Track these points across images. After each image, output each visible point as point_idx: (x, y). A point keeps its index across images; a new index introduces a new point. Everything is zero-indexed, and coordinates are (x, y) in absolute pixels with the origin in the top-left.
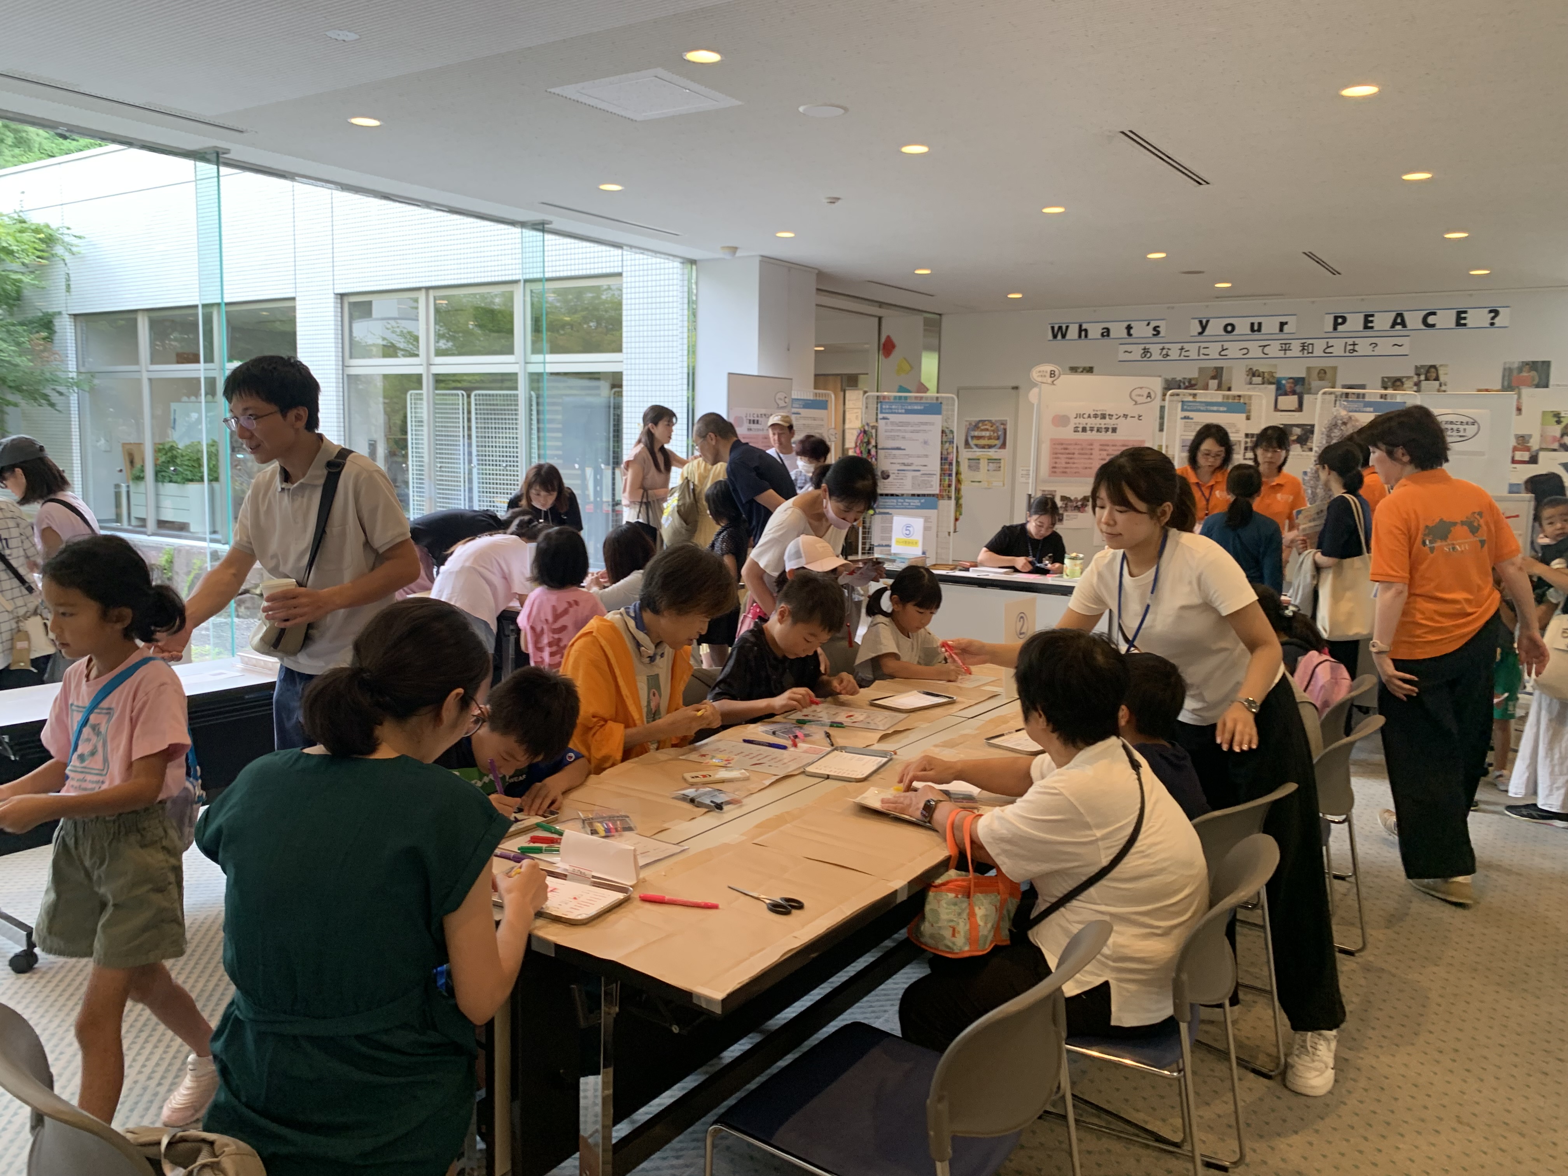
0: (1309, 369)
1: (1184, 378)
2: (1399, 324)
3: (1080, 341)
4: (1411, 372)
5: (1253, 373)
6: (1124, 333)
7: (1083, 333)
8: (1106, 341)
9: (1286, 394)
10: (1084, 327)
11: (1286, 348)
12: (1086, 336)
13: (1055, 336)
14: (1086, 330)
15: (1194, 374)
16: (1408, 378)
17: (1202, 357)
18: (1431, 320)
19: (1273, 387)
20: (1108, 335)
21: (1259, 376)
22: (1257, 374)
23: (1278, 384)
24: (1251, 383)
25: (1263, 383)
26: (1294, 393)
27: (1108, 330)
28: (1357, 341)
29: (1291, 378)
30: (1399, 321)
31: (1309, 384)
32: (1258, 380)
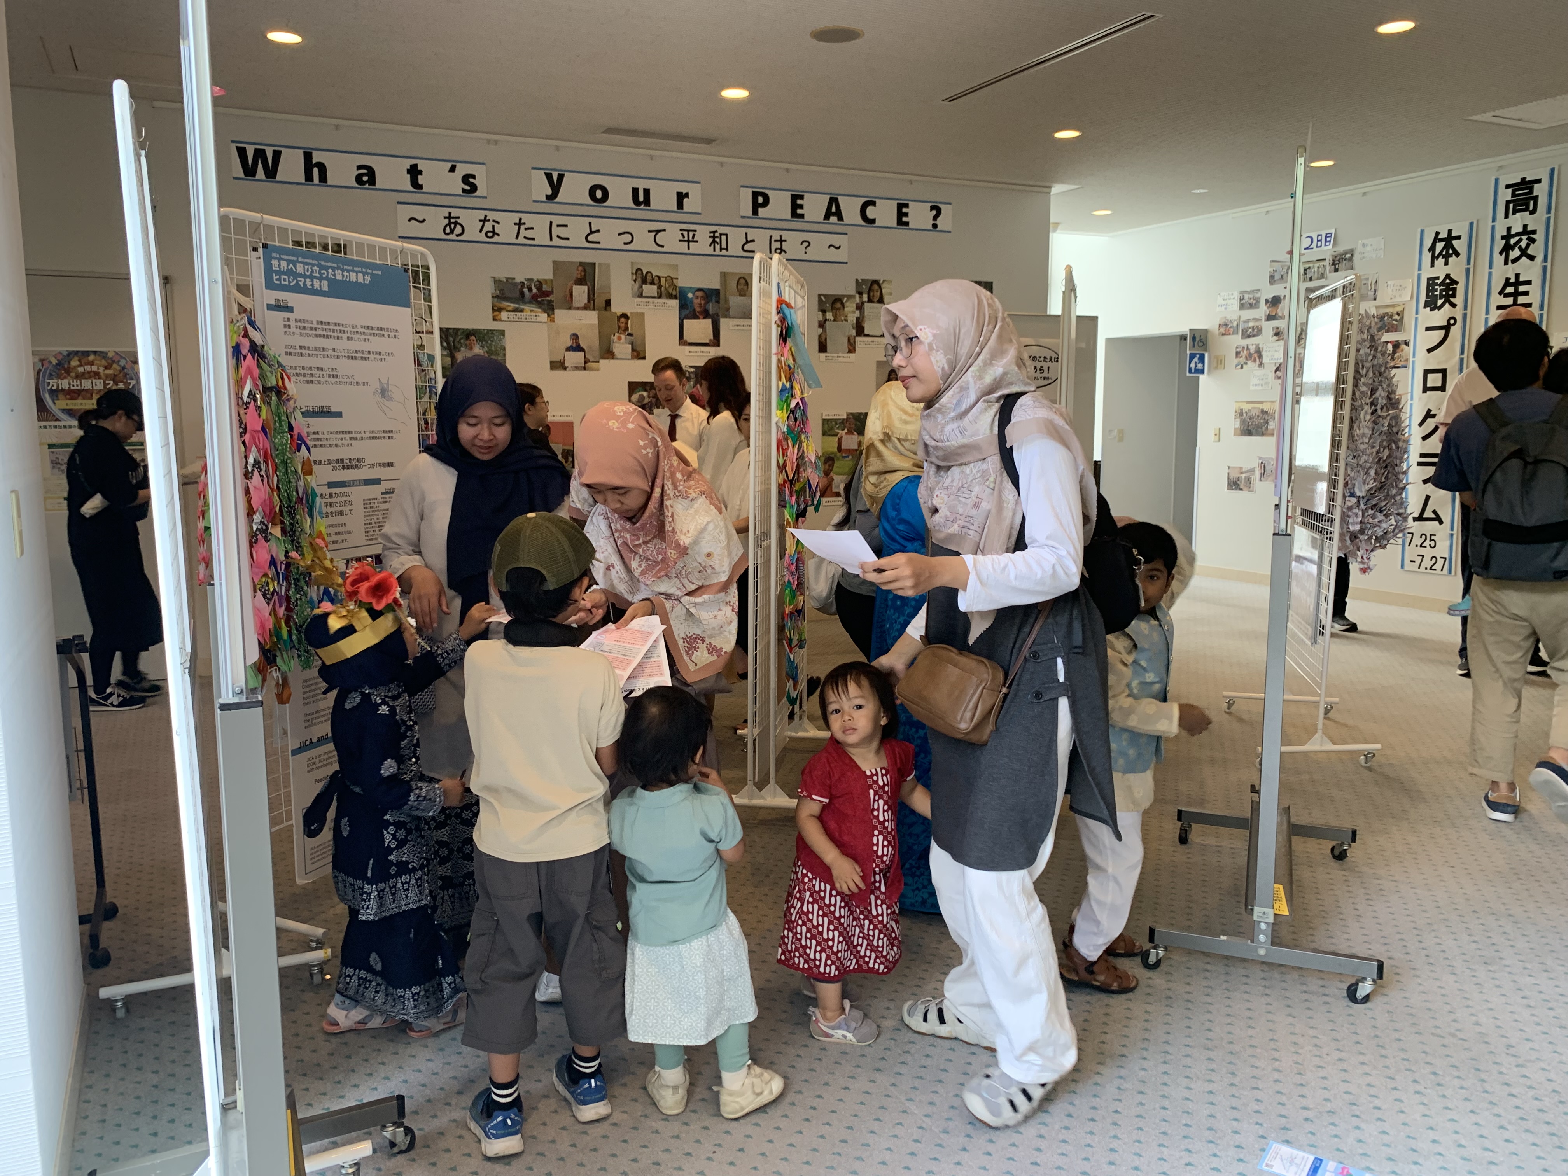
0: (724, 276)
1: (531, 280)
2: (834, 214)
3: (309, 188)
4: (851, 290)
5: (643, 278)
6: (405, 182)
7: (316, 171)
8: (366, 193)
9: (695, 317)
10: (316, 158)
11: (689, 239)
12: (323, 178)
13: (250, 172)
14: (322, 167)
15: (545, 273)
16: (850, 297)
17: (556, 242)
18: (871, 212)
19: (675, 303)
20: (372, 181)
21: (652, 283)
22: (649, 279)
23: (681, 296)
24: (641, 295)
25: (660, 296)
26: (706, 314)
27: (371, 172)
28: (785, 235)
29: (700, 290)
30: (833, 210)
31: (727, 301)
32: (650, 290)
